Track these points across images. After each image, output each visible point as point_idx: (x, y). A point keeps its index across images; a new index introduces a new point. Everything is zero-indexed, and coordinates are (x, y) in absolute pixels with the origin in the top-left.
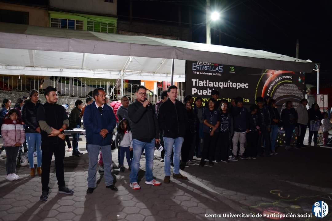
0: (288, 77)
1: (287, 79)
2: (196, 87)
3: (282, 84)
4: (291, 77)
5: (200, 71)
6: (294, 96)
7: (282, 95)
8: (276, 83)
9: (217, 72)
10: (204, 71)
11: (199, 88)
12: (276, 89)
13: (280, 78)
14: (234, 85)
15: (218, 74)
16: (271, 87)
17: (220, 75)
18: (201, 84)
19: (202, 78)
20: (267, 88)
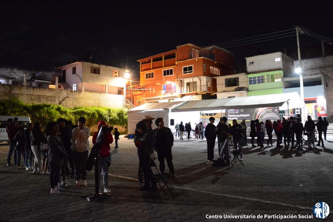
0: (269, 110)
1: (269, 111)
2: (230, 117)
3: (267, 113)
4: (271, 110)
5: (231, 112)
6: (273, 118)
7: (267, 117)
8: (264, 113)
9: (236, 112)
10: (232, 112)
11: (231, 117)
12: (263, 116)
13: (265, 111)
14: (243, 116)
15: (237, 113)
16: (261, 115)
17: (238, 113)
18: (231, 116)
19: (231, 114)
20: (259, 116)
